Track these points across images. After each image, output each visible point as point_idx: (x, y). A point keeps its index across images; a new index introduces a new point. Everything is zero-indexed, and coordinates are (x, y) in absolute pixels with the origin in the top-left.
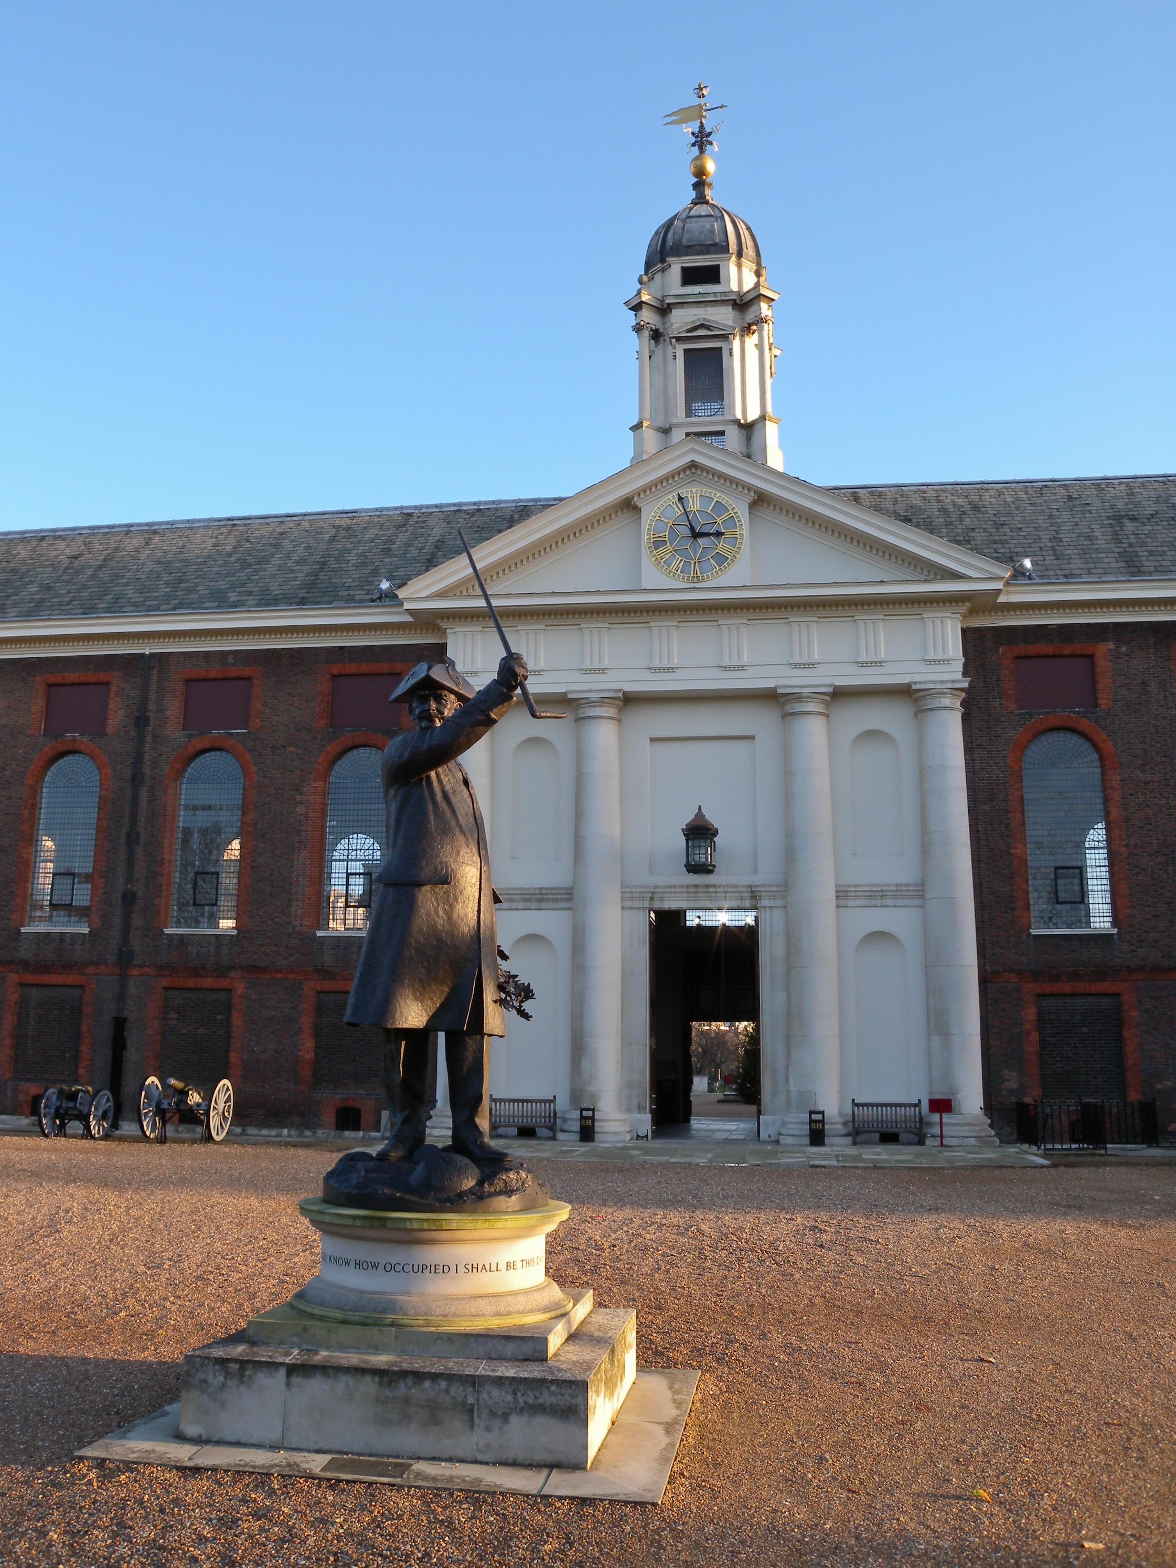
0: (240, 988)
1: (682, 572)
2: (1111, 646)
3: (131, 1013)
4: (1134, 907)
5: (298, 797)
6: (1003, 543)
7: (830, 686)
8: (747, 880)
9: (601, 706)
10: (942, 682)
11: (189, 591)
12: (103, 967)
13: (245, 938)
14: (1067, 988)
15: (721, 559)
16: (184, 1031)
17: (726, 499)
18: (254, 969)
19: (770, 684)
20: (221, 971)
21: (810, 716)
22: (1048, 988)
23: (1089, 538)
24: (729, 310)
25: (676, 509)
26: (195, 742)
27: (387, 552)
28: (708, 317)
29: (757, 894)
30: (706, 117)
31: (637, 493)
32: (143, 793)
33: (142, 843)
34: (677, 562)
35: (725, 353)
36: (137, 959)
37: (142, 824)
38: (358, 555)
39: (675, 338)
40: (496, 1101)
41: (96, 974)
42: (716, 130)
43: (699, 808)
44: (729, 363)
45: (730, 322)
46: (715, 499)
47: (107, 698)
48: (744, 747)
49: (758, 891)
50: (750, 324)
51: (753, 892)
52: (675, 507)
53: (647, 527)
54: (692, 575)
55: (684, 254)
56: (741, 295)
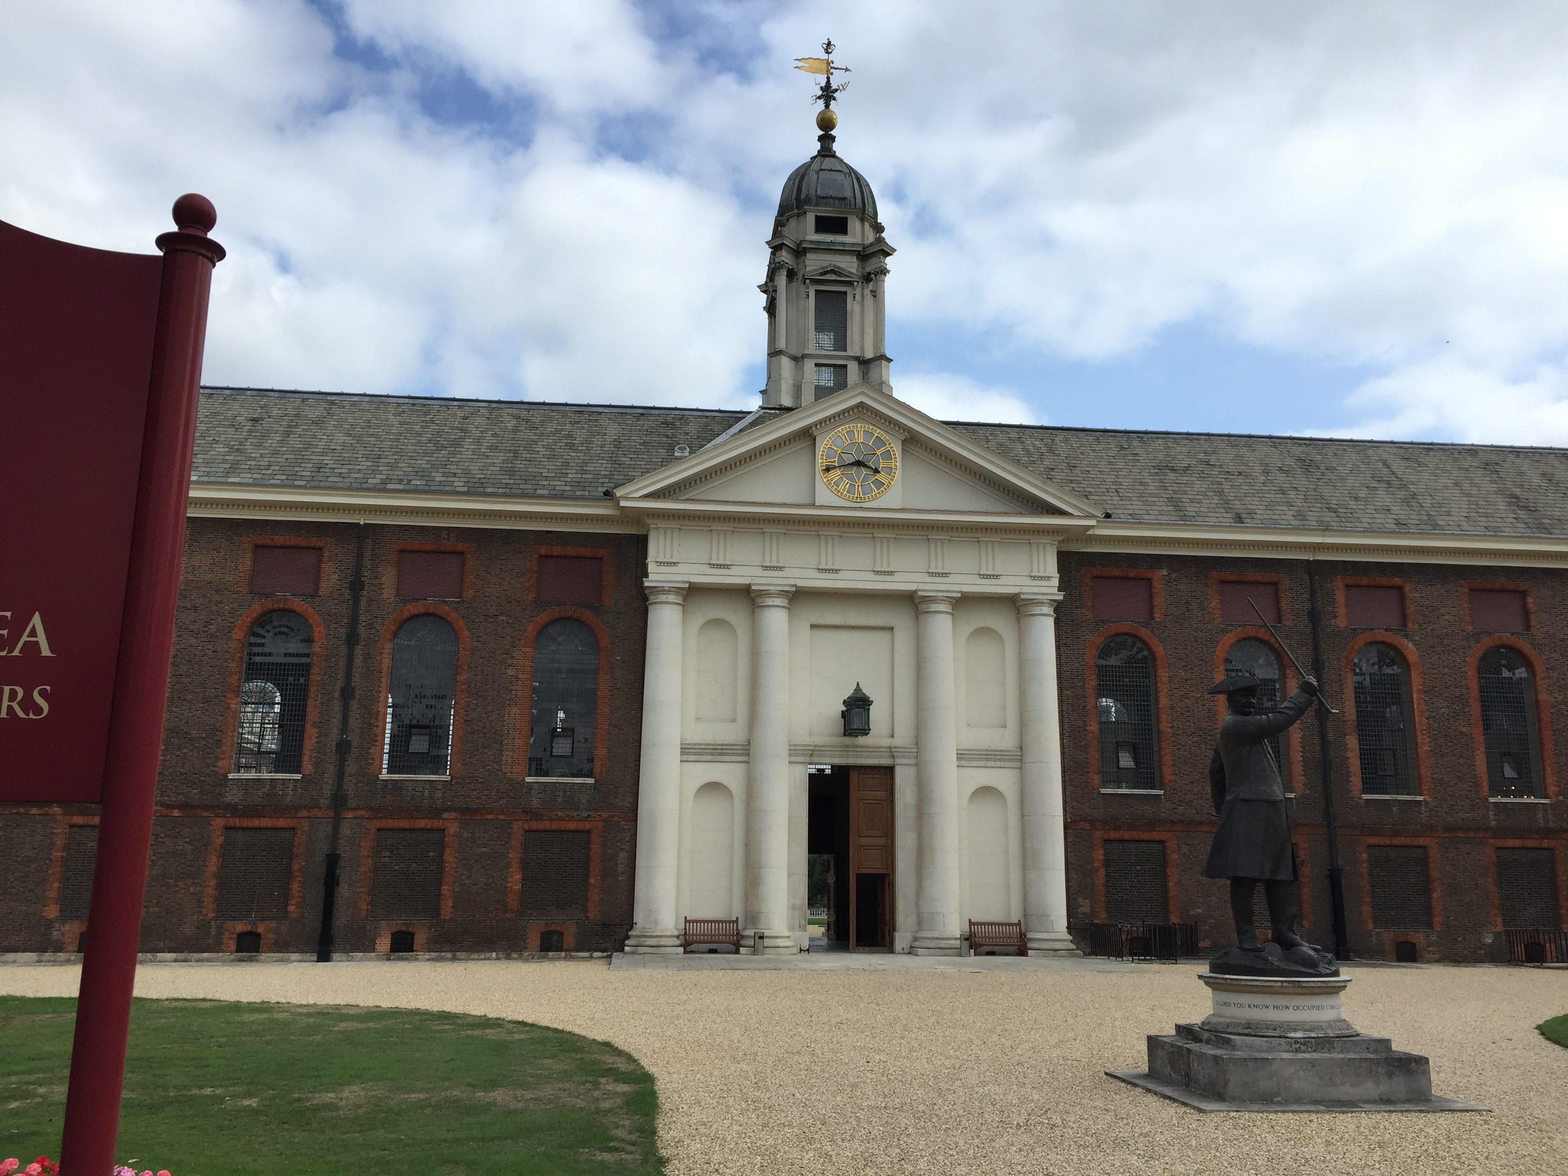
0: (453, 828)
1: (848, 492)
2: (1165, 572)
3: (345, 850)
4: (1176, 775)
5: (509, 661)
6: (1078, 482)
7: (959, 592)
8: (886, 742)
9: (778, 597)
10: (1043, 594)
11: (392, 467)
12: (316, 811)
13: (458, 783)
14: (1127, 835)
15: (879, 484)
16: (396, 867)
17: (884, 436)
18: (466, 811)
19: (912, 587)
20: (436, 813)
21: (940, 615)
22: (1113, 835)
23: (1142, 484)
24: (855, 259)
25: (844, 440)
26: (408, 606)
27: (571, 447)
28: (838, 264)
29: (894, 754)
30: (832, 74)
31: (815, 424)
32: (358, 651)
33: (357, 697)
34: (845, 484)
35: (849, 298)
36: (352, 803)
37: (357, 679)
38: (547, 447)
39: (808, 279)
40: (689, 922)
41: (309, 817)
42: (841, 88)
43: (858, 684)
44: (853, 306)
45: (854, 271)
46: (876, 435)
47: (320, 562)
48: (885, 636)
49: (895, 752)
50: (869, 274)
51: (892, 752)
52: (843, 438)
53: (821, 453)
54: (856, 496)
55: (817, 205)
56: (865, 248)
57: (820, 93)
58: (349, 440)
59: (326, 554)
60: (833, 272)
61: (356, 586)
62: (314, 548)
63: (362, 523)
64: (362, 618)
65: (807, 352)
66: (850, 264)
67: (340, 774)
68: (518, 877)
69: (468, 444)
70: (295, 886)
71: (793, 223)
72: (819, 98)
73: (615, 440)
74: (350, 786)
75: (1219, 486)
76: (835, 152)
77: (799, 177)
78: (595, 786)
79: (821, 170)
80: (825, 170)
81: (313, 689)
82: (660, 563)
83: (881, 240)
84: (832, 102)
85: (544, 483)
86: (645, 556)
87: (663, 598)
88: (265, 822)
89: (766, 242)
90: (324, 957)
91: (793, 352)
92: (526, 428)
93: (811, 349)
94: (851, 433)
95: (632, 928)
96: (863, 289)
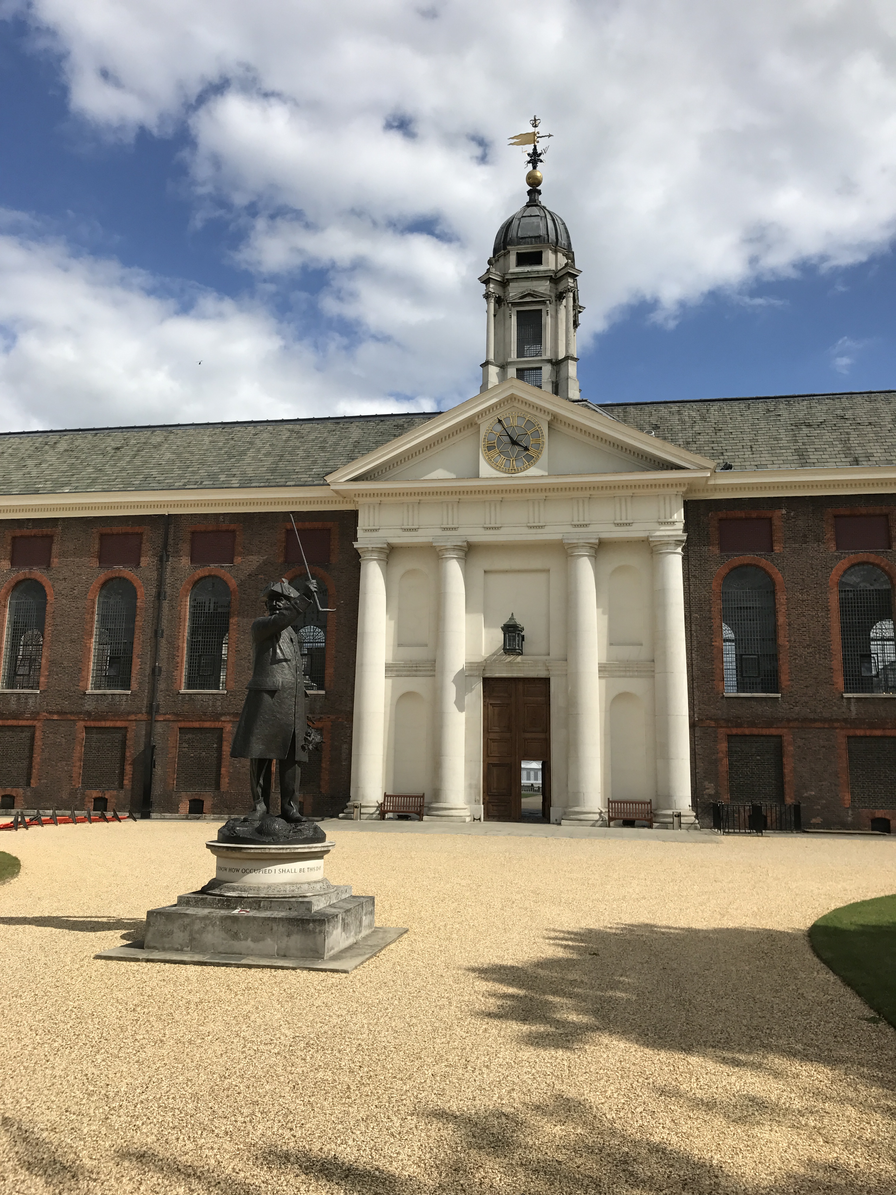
0: (227, 727)
1: (505, 466)
2: (784, 512)
4: (793, 680)
7: (596, 539)
8: (544, 658)
9: (453, 551)
10: (670, 536)
11: (194, 473)
12: (140, 715)
13: (231, 695)
14: (747, 731)
15: (529, 458)
16: (192, 755)
17: (534, 419)
19: (559, 537)
20: (216, 717)
21: (584, 558)
22: (734, 731)
23: (776, 439)
24: (548, 283)
26: (198, 571)
27: (323, 449)
28: (533, 289)
30: (538, 142)
32: (165, 604)
33: (165, 636)
34: (502, 460)
35: (544, 313)
36: (162, 710)
37: (164, 623)
38: (304, 451)
39: (511, 303)
40: (388, 796)
41: (135, 720)
42: (545, 151)
43: (512, 614)
44: (548, 321)
45: (548, 292)
46: (528, 418)
47: (141, 543)
48: (542, 577)
49: (550, 667)
50: (561, 293)
51: (547, 666)
53: (484, 436)
54: (512, 467)
55: (519, 244)
56: (556, 273)
57: (529, 159)
58: (174, 457)
59: (145, 537)
60: (529, 295)
61: (164, 559)
62: (137, 534)
63: (168, 514)
64: (167, 581)
65: (509, 360)
66: (544, 287)
69: (250, 453)
70: (128, 767)
71: (501, 260)
72: (529, 162)
74: (160, 698)
75: (847, 436)
76: (539, 201)
78: (325, 697)
79: (523, 217)
80: (525, 217)
81: (137, 631)
82: (366, 530)
83: (571, 265)
84: (539, 164)
85: (294, 477)
87: (369, 556)
88: (109, 724)
89: (481, 279)
90: (146, 816)
91: (500, 361)
94: (508, 419)
95: (349, 801)
96: (556, 305)
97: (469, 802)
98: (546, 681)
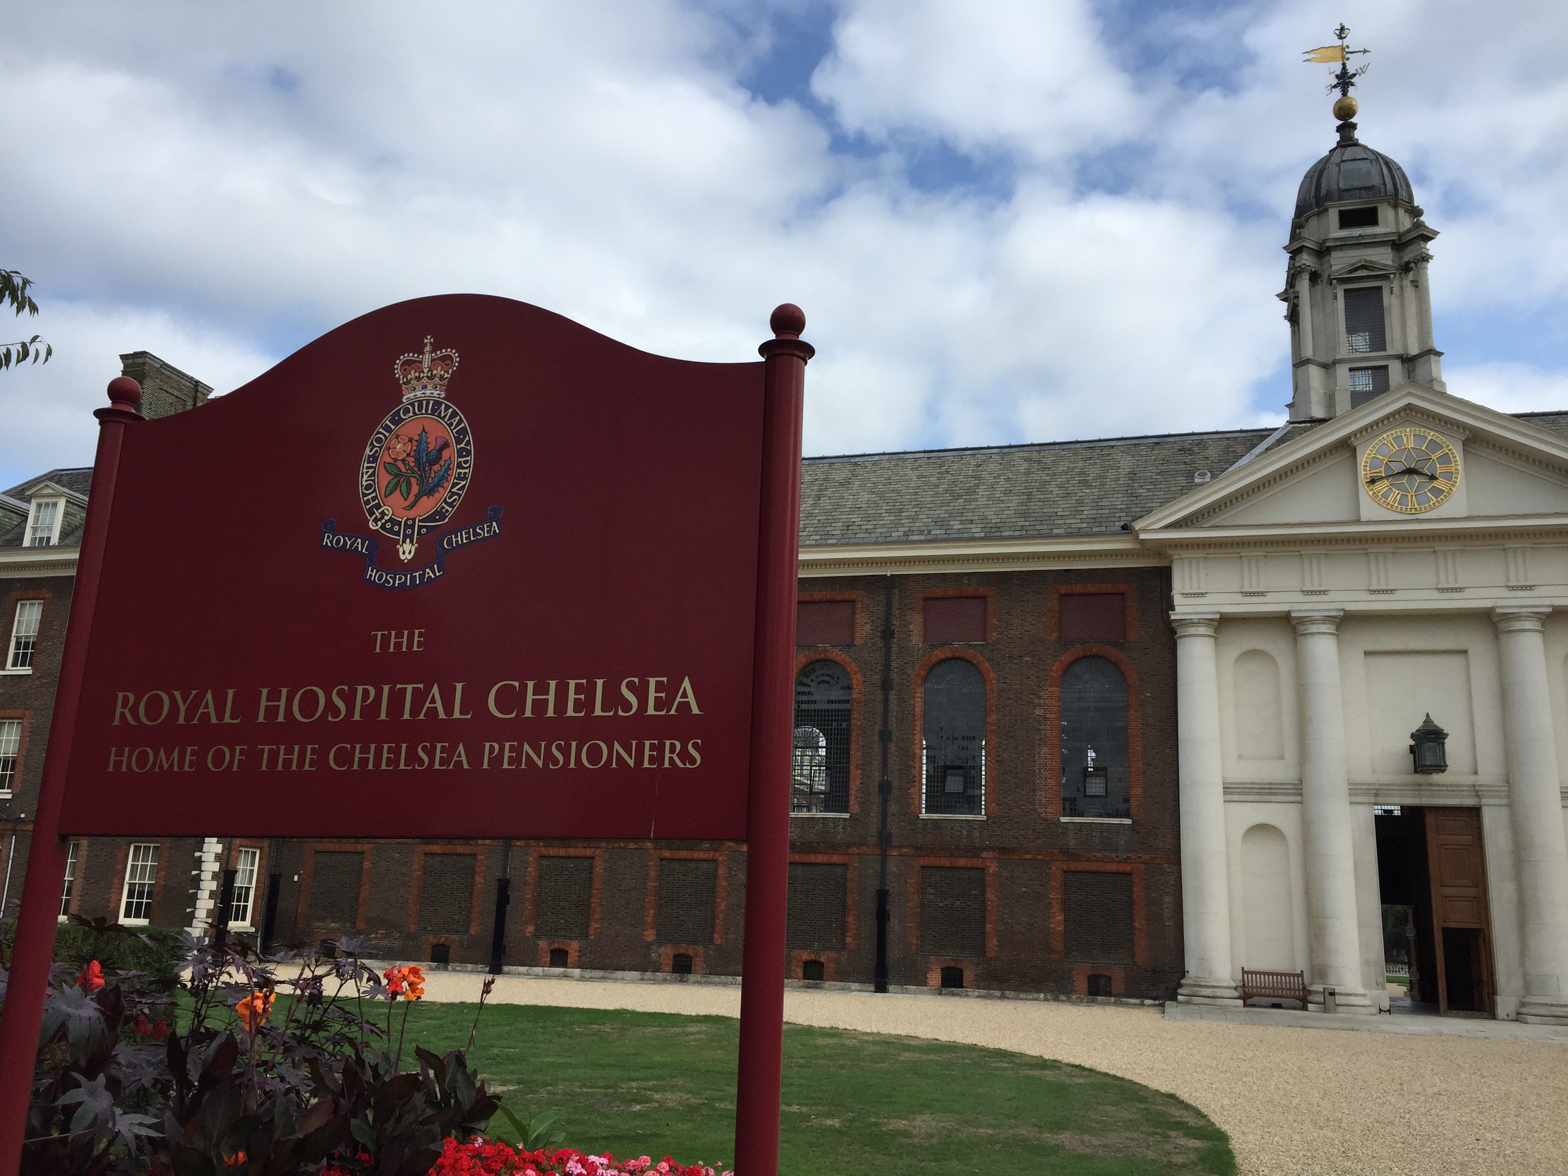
0: (993, 868)
1: (1399, 504)
3: (892, 886)
5: (1036, 701)
7: (1549, 606)
8: (1470, 779)
9: (1324, 623)
11: (913, 519)
12: (864, 848)
13: (995, 823)
15: (1437, 492)
16: (942, 904)
17: (1440, 438)
18: (1003, 850)
19: (1488, 604)
20: (974, 852)
21: (1528, 633)
24: (1389, 250)
25: (1391, 447)
26: (938, 652)
27: (1085, 483)
28: (1369, 258)
29: (1480, 793)
30: (1348, 59)
31: (1355, 434)
32: (893, 696)
33: (894, 739)
34: (1395, 495)
35: (1386, 293)
36: (895, 841)
37: (893, 723)
38: (1060, 487)
39: (1334, 279)
40: (1248, 973)
41: (858, 854)
42: (1360, 71)
43: (1428, 715)
44: (1390, 301)
45: (1390, 262)
46: (1429, 438)
47: (854, 614)
48: (1458, 660)
49: (1481, 791)
50: (1408, 263)
51: (1476, 790)
52: (1390, 445)
53: (1363, 464)
54: (1410, 507)
55: (1340, 198)
56: (1400, 236)
57: (1335, 81)
58: (873, 498)
59: (859, 606)
60: (1363, 267)
61: (887, 634)
62: (848, 601)
63: (889, 575)
64: (894, 664)
65: (1338, 357)
66: (1384, 257)
67: (884, 814)
68: (1060, 918)
69: (982, 491)
70: (851, 919)
71: (1313, 223)
72: (1335, 87)
73: (1130, 473)
74: (893, 827)
76: (1358, 140)
77: (1318, 172)
78: (1132, 827)
79: (1342, 161)
80: (1346, 161)
81: (854, 733)
82: (1186, 595)
83: (1419, 225)
84: (1351, 89)
85: (1060, 522)
86: (1169, 587)
87: (1192, 630)
88: (821, 858)
89: (1284, 248)
90: (881, 988)
91: (1322, 359)
92: (1038, 470)
93: (1343, 352)
94: (1398, 439)
95: (1183, 976)
96: (1401, 280)
97: (1366, 986)
98: (1475, 812)
